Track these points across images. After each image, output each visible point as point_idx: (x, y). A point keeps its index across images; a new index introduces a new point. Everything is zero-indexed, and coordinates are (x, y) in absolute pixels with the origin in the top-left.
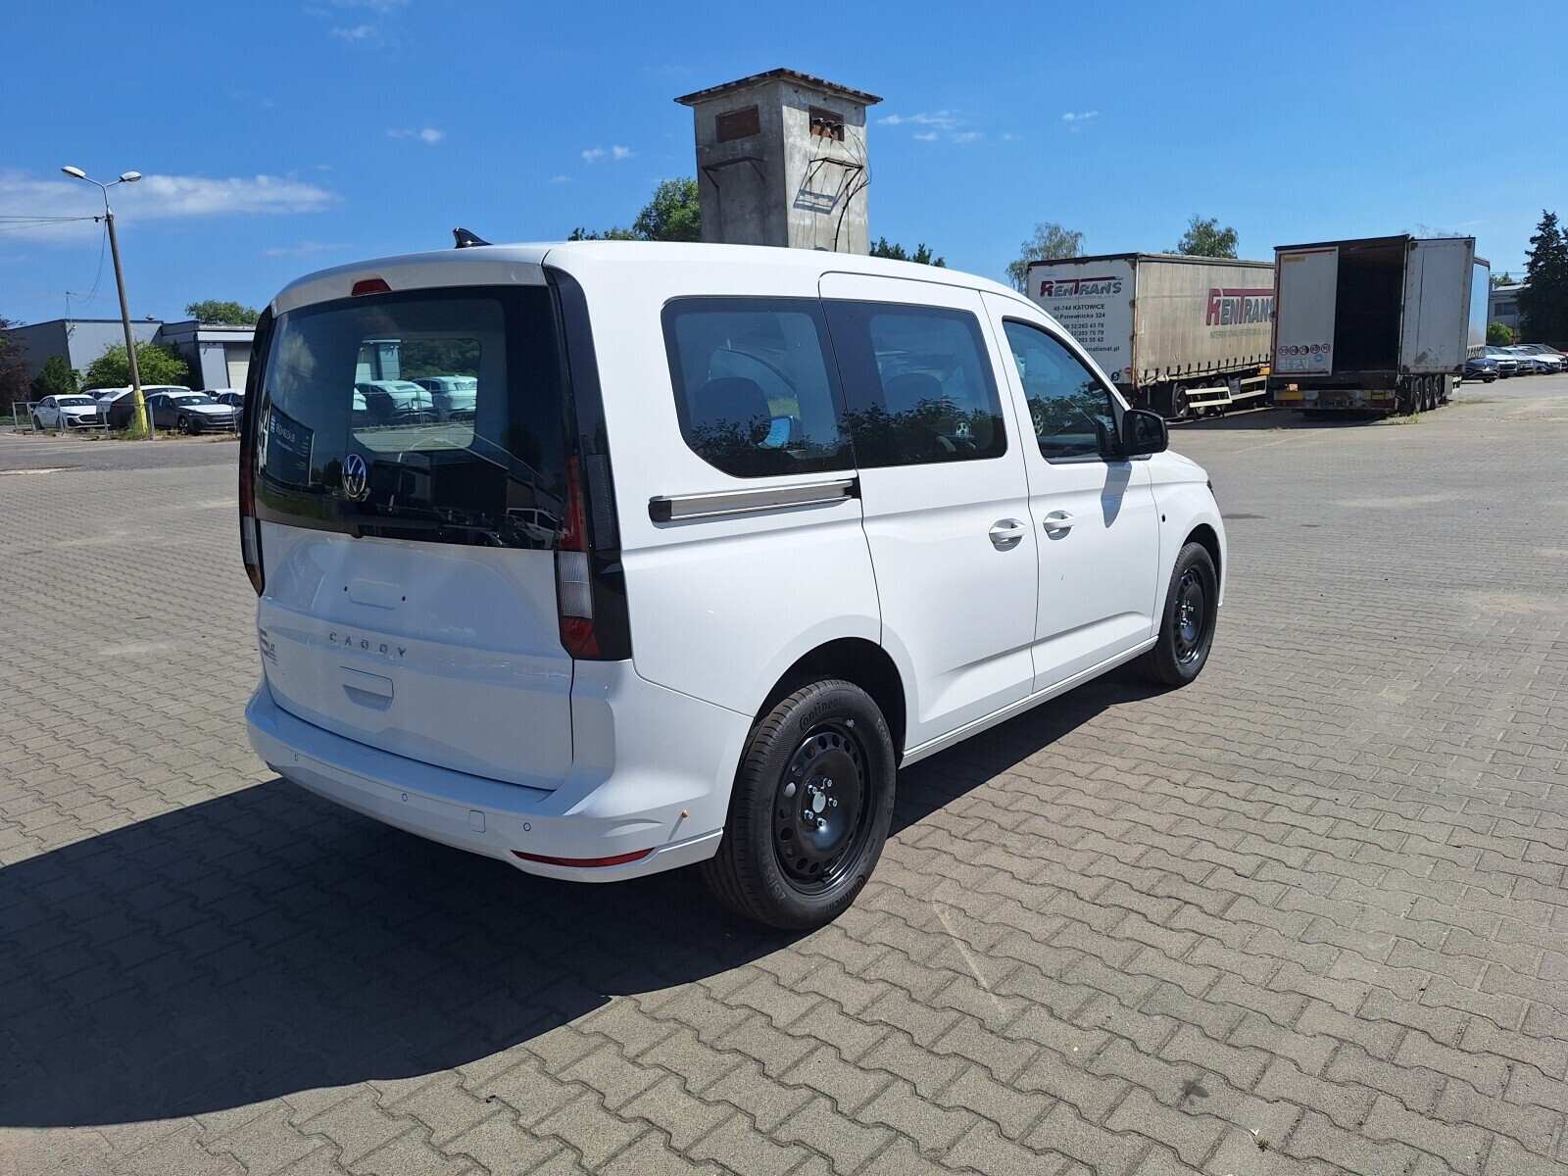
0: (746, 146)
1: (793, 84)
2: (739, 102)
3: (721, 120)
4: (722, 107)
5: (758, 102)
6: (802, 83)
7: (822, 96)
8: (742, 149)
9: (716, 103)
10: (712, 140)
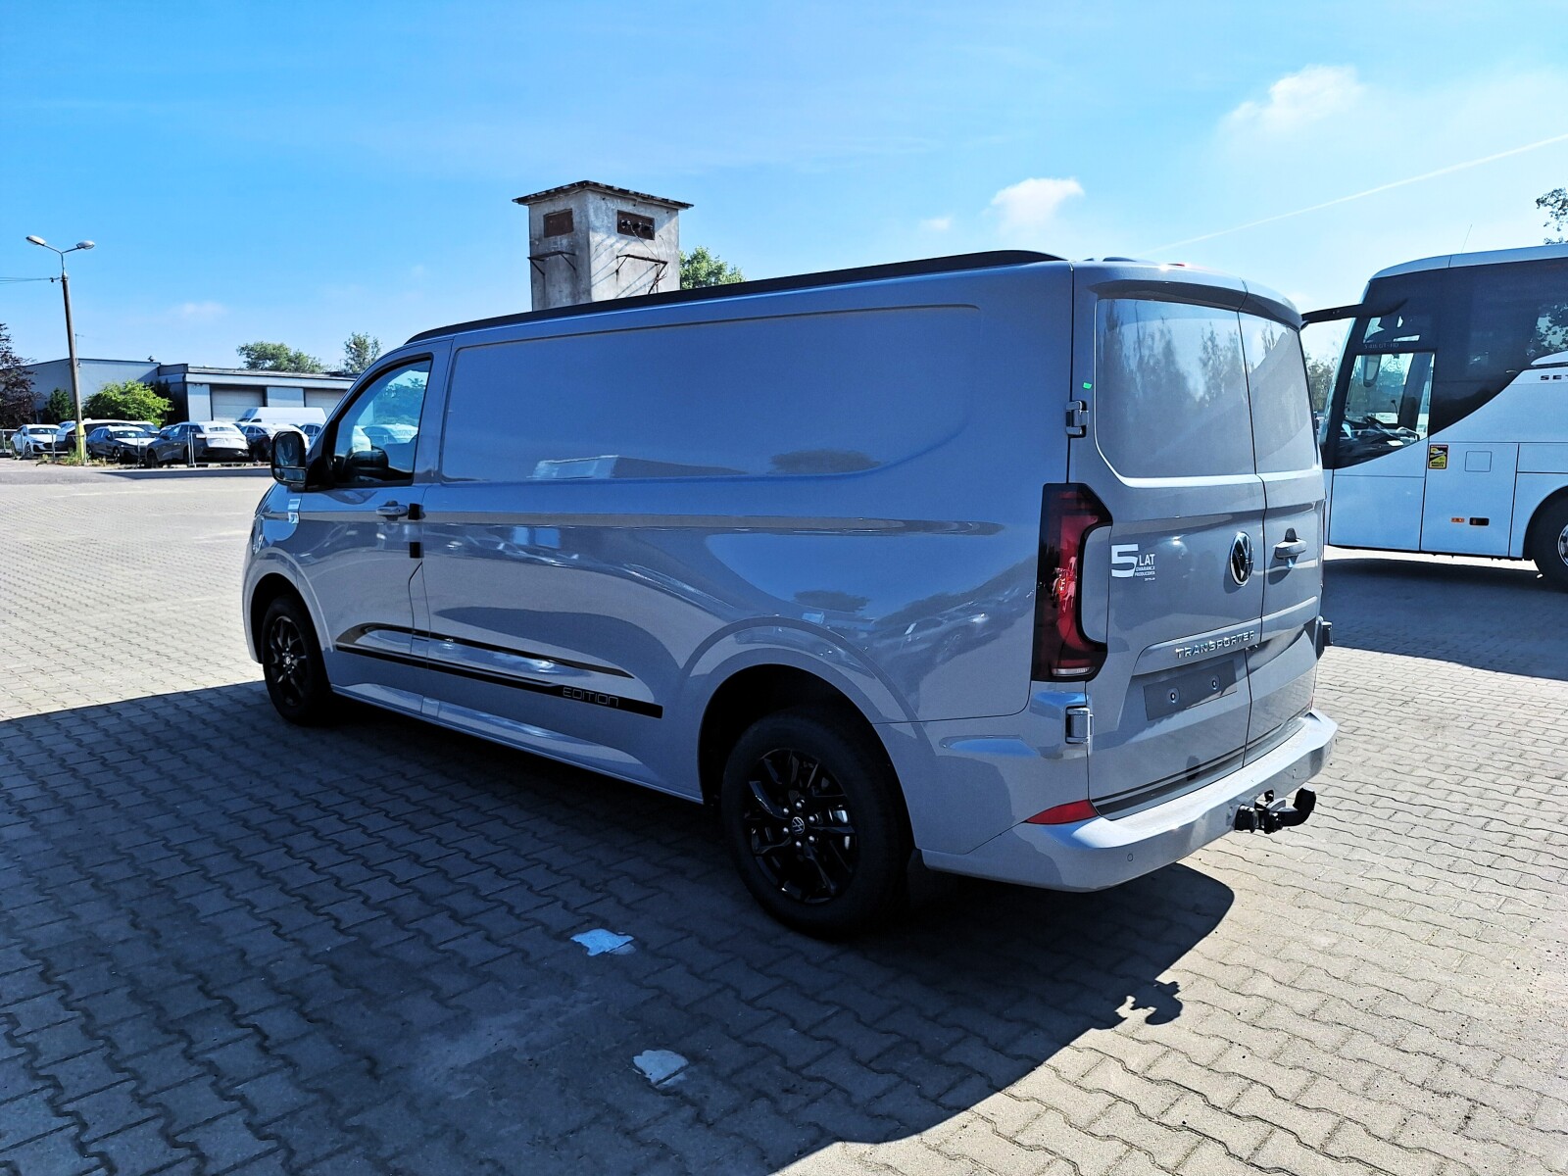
0: (563, 242)
1: (601, 193)
2: (558, 206)
3: (547, 218)
4: (548, 208)
5: (572, 206)
6: (608, 191)
7: (631, 203)
8: (561, 244)
9: (544, 204)
10: (540, 235)
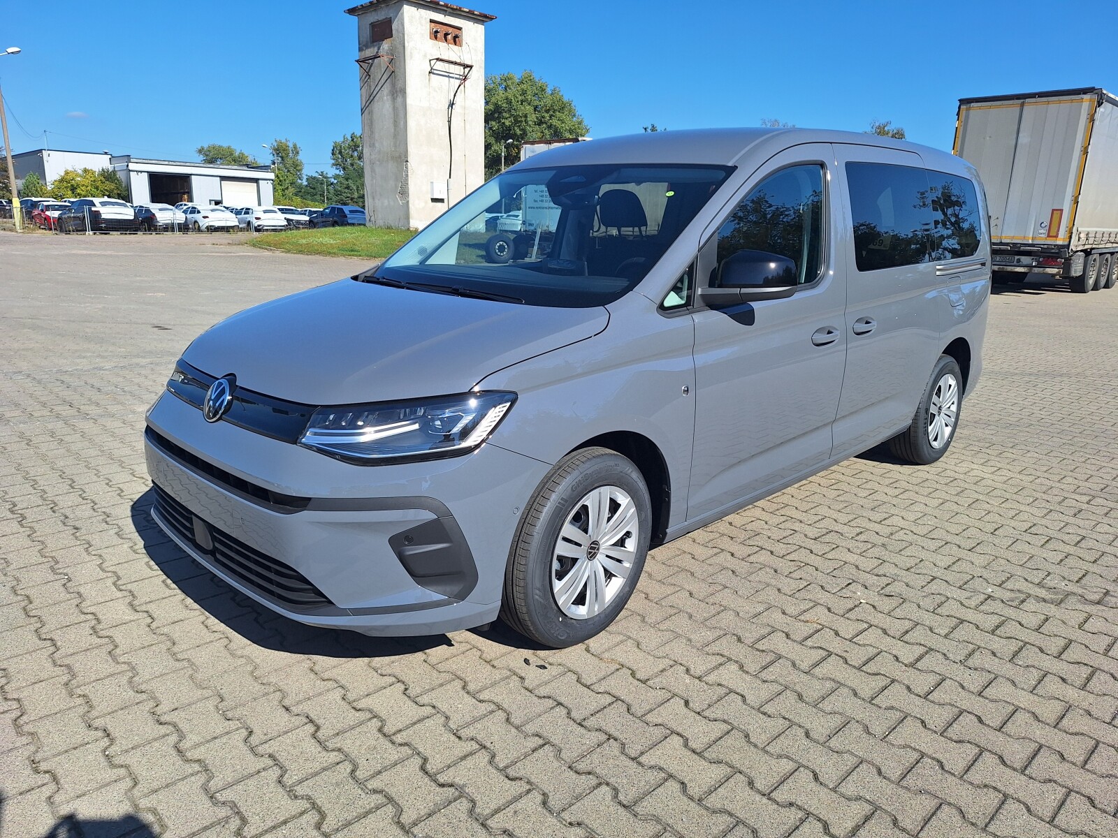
0: (385, 47)
2: (380, 15)
3: (373, 26)
4: (373, 17)
5: (391, 16)
7: (442, 13)
8: (383, 49)
9: (369, 14)
10: (367, 42)
